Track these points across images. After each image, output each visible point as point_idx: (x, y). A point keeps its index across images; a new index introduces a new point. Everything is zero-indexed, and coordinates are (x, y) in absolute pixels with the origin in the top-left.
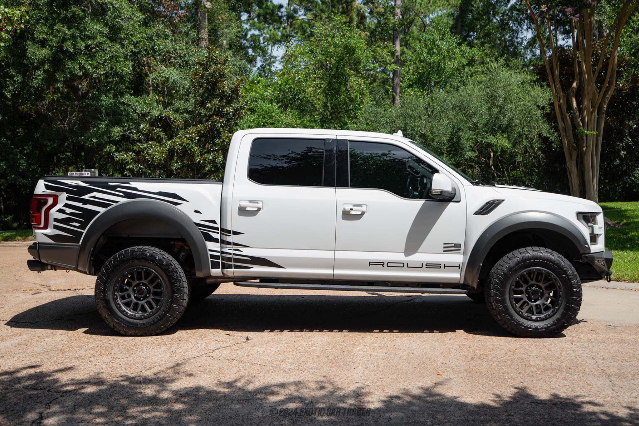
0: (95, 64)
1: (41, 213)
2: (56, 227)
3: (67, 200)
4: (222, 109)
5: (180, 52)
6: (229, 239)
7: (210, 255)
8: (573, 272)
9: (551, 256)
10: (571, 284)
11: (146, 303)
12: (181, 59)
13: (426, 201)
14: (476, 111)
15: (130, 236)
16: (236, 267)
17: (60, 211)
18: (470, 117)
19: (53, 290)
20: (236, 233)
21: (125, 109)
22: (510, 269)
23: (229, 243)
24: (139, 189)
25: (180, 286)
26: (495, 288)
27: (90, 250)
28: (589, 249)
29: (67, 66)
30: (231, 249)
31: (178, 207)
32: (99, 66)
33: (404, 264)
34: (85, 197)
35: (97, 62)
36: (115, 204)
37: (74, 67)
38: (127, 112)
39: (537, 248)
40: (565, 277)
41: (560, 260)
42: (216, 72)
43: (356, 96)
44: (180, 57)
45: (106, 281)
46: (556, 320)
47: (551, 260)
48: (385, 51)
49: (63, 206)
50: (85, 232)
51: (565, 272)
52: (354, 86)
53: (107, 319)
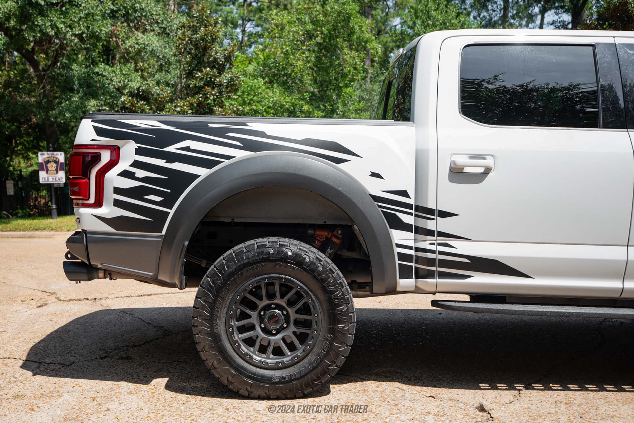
0: (69, 23)
1: (89, 179)
2: (117, 203)
3: (136, 154)
4: (215, 80)
5: (157, 17)
6: (431, 225)
7: (398, 253)
11: (284, 339)
12: (158, 25)
15: (236, 220)
16: (442, 275)
17: (125, 174)
19: (63, 300)
20: (444, 214)
21: (100, 81)
23: (431, 233)
24: (268, 134)
25: (347, 310)
27: (184, 245)
29: (36, 23)
30: (434, 244)
31: (341, 166)
32: (73, 24)
34: (171, 149)
35: (71, 20)
36: (226, 161)
37: (45, 24)
38: (103, 84)
42: (208, 34)
44: (157, 23)
45: (215, 301)
49: (131, 166)
50: (172, 212)
52: (348, 59)
53: (215, 368)
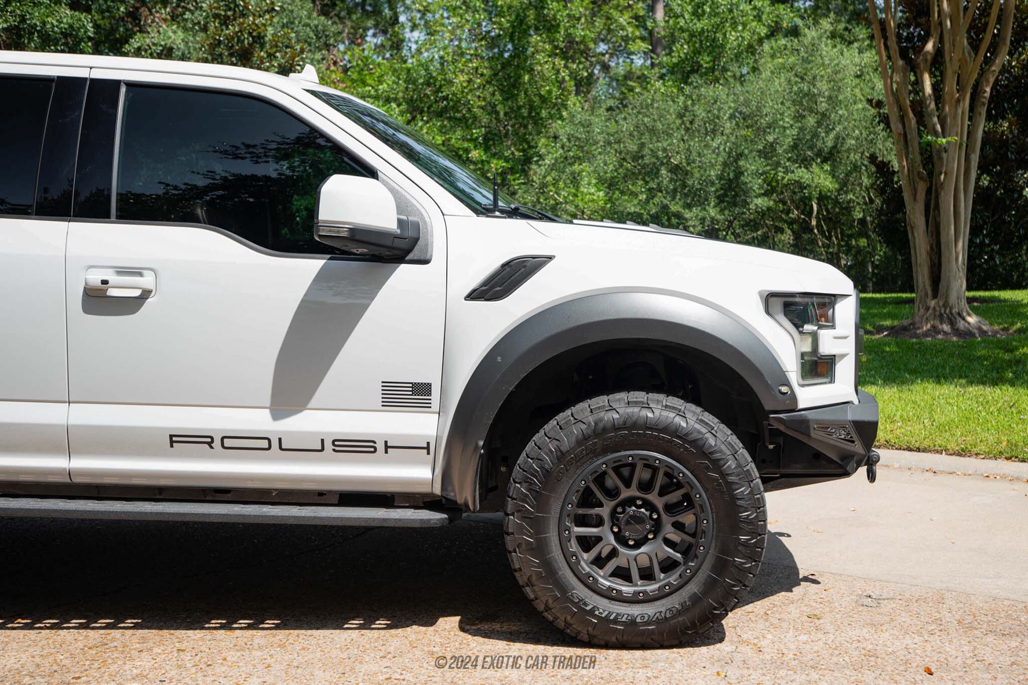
8: (739, 466)
9: (678, 420)
10: (734, 498)
13: (330, 259)
14: (775, 122)
18: (761, 131)
22: (561, 456)
26: (518, 511)
28: (793, 397)
33: (269, 440)
39: (640, 396)
40: (716, 480)
41: (704, 430)
43: (550, 92)
46: (690, 598)
47: (676, 430)
48: (627, 16)
51: (717, 465)
52: (545, 72)
